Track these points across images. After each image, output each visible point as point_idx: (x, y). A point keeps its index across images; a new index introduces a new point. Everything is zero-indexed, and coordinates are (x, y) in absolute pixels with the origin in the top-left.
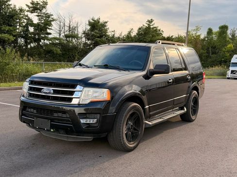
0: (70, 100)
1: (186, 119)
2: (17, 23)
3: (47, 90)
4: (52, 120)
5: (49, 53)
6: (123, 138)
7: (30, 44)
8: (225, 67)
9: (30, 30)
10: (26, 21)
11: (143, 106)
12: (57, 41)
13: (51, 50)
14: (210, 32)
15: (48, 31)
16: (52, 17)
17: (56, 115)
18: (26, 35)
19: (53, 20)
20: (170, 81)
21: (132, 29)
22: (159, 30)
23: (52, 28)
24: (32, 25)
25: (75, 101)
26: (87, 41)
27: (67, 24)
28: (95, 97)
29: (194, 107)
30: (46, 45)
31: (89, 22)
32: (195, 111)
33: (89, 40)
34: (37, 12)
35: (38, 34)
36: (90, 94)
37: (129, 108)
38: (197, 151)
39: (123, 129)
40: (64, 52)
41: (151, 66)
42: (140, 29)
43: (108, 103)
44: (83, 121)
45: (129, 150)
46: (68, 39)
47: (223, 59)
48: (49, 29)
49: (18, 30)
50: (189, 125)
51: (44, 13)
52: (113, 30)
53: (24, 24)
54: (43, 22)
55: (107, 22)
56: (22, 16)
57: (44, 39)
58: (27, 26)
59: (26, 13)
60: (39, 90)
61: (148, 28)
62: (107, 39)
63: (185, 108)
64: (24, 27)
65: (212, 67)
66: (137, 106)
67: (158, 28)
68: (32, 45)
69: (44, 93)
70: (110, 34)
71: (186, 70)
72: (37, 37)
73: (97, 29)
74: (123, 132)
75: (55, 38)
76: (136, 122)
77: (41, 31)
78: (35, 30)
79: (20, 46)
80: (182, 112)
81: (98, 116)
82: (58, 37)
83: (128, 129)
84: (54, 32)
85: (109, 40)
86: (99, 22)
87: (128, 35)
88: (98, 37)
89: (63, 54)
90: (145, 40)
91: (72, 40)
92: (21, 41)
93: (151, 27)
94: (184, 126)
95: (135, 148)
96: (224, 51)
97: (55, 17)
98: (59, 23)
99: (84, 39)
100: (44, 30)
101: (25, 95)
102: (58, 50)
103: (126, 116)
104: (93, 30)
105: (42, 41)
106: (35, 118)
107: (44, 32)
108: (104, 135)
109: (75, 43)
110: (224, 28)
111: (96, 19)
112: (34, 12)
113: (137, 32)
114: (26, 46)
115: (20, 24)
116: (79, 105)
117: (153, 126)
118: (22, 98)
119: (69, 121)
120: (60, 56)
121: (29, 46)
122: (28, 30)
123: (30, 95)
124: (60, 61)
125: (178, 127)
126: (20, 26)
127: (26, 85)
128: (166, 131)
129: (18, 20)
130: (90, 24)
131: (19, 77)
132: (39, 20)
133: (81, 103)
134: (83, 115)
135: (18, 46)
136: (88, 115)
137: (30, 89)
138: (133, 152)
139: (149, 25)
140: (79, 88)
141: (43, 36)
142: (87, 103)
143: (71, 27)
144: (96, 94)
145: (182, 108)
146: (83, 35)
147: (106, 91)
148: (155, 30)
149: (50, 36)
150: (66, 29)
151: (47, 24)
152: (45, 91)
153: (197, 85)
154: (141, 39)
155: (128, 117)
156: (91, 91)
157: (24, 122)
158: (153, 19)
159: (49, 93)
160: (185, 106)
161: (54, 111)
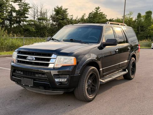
0: (47, 65)
1: (127, 78)
2: (4, 10)
3: (30, 58)
4: (34, 79)
5: (27, 31)
6: (85, 92)
7: (13, 24)
8: (150, 40)
9: (13, 15)
10: (10, 8)
11: (98, 69)
12: (32, 23)
13: (28, 29)
14: (139, 16)
15: (26, 15)
16: (29, 5)
17: (37, 75)
18: (10, 19)
19: (30, 8)
20: (117, 51)
21: (85, 14)
22: (104, 15)
23: (29, 13)
24: (15, 11)
25: (51, 66)
26: (53, 23)
27: (39, 11)
28: (65, 62)
29: (133, 69)
30: (25, 25)
31: (55, 9)
32: (133, 72)
33: (54, 22)
34: (18, 2)
35: (19, 18)
36: (61, 60)
37: (89, 70)
38: (137, 101)
39: (85, 85)
40: (37, 30)
41: (104, 40)
42: (90, 14)
43: (75, 67)
44: (57, 80)
45: (89, 101)
46: (40, 21)
47: (148, 35)
48: (27, 14)
49: (5, 15)
50: (130, 82)
51: (23, 3)
52: (72, 15)
53: (9, 11)
54: (22, 9)
55: (67, 9)
56: (7, 5)
57: (23, 21)
58: (11, 12)
59: (11, 3)
60: (25, 58)
61: (96, 13)
62: (67, 21)
63: (127, 70)
64: (9, 12)
65: (141, 40)
66: (94, 69)
67: (103, 13)
68: (15, 25)
69: (29, 60)
70: (69, 17)
71: (127, 43)
72: (18, 20)
73: (60, 14)
74: (85, 88)
75: (31, 21)
76: (93, 81)
77: (21, 16)
78: (17, 14)
79: (6, 26)
80: (125, 73)
81: (68, 76)
82: (33, 19)
83: (89, 86)
84: (30, 16)
85: (69, 22)
86: (62, 9)
87: (82, 19)
88: (61, 20)
89: (37, 32)
90: (94, 21)
91: (42, 22)
92: (7, 23)
93: (98, 12)
94: (126, 83)
95: (93, 99)
96: (149, 30)
97: (31, 5)
98: (33, 10)
99: (51, 21)
100: (23, 15)
101: (15, 61)
102: (33, 29)
103: (87, 76)
104: (57, 15)
105: (22, 22)
106: (22, 78)
107: (23, 16)
108: (71, 90)
109: (45, 24)
110: (149, 13)
111: (59, 7)
112: (16, 2)
113: (88, 16)
114: (11, 26)
115: (6, 11)
116: (54, 69)
117: (105, 83)
118: (12, 64)
119: (47, 80)
120: (34, 33)
121: (13, 26)
122: (12, 15)
123: (18, 61)
124: (35, 37)
125: (122, 83)
126: (6, 12)
127: (15, 54)
128: (114, 87)
129: (5, 8)
130: (55, 10)
131: (7, 48)
132: (20, 8)
133: (55, 67)
134: (57, 76)
135: (5, 26)
136: (60, 76)
137: (18, 57)
138: (92, 102)
139: (96, 11)
140: (54, 56)
141: (23, 19)
142: (60, 67)
143: (42, 12)
144: (66, 61)
145: (124, 70)
146: (51, 18)
147: (73, 58)
148: (101, 15)
149: (27, 19)
150: (38, 14)
151: (25, 11)
152: (29, 58)
153: (135, 54)
154: (91, 21)
155: (88, 77)
156: (62, 58)
157: (14, 81)
158: (100, 7)
159: (32, 60)
160: (126, 68)
161: (36, 73)
